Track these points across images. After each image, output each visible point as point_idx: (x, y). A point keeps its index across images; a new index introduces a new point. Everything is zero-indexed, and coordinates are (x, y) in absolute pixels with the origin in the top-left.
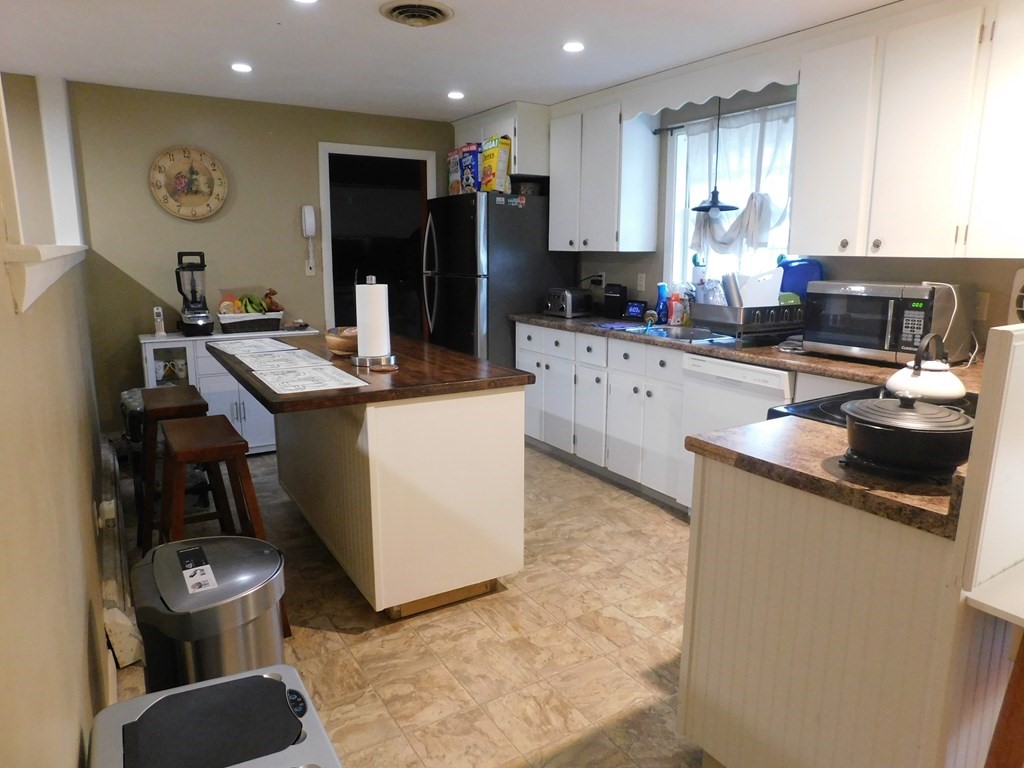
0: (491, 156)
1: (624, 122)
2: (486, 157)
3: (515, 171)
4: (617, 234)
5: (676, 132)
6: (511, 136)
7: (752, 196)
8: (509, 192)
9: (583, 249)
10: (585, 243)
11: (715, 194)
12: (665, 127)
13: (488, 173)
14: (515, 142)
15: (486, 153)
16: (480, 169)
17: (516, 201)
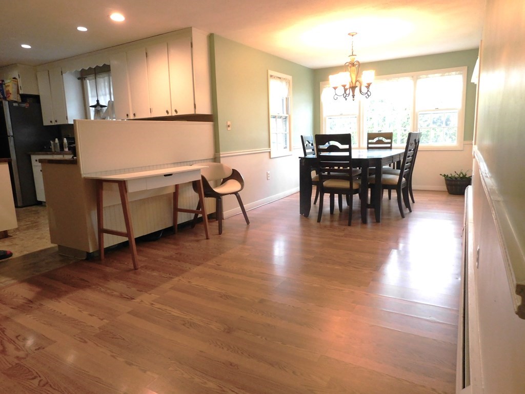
0: (8, 86)
1: (63, 75)
2: (6, 86)
3: (21, 92)
4: (67, 117)
5: (86, 79)
6: (17, 77)
7: (109, 101)
8: (20, 101)
9: (56, 124)
10: (56, 121)
11: (98, 101)
12: (82, 76)
13: (8, 93)
14: (19, 81)
15: (6, 85)
16: (5, 91)
17: (24, 105)
